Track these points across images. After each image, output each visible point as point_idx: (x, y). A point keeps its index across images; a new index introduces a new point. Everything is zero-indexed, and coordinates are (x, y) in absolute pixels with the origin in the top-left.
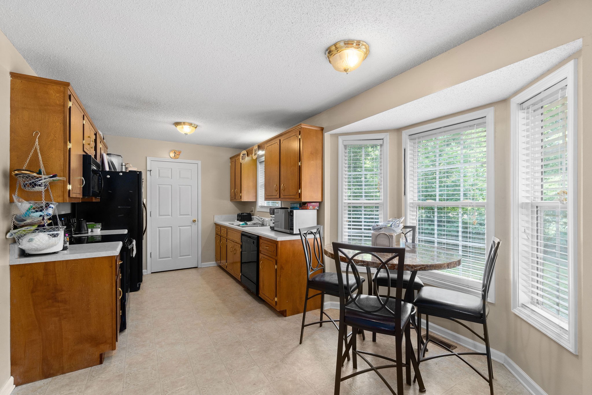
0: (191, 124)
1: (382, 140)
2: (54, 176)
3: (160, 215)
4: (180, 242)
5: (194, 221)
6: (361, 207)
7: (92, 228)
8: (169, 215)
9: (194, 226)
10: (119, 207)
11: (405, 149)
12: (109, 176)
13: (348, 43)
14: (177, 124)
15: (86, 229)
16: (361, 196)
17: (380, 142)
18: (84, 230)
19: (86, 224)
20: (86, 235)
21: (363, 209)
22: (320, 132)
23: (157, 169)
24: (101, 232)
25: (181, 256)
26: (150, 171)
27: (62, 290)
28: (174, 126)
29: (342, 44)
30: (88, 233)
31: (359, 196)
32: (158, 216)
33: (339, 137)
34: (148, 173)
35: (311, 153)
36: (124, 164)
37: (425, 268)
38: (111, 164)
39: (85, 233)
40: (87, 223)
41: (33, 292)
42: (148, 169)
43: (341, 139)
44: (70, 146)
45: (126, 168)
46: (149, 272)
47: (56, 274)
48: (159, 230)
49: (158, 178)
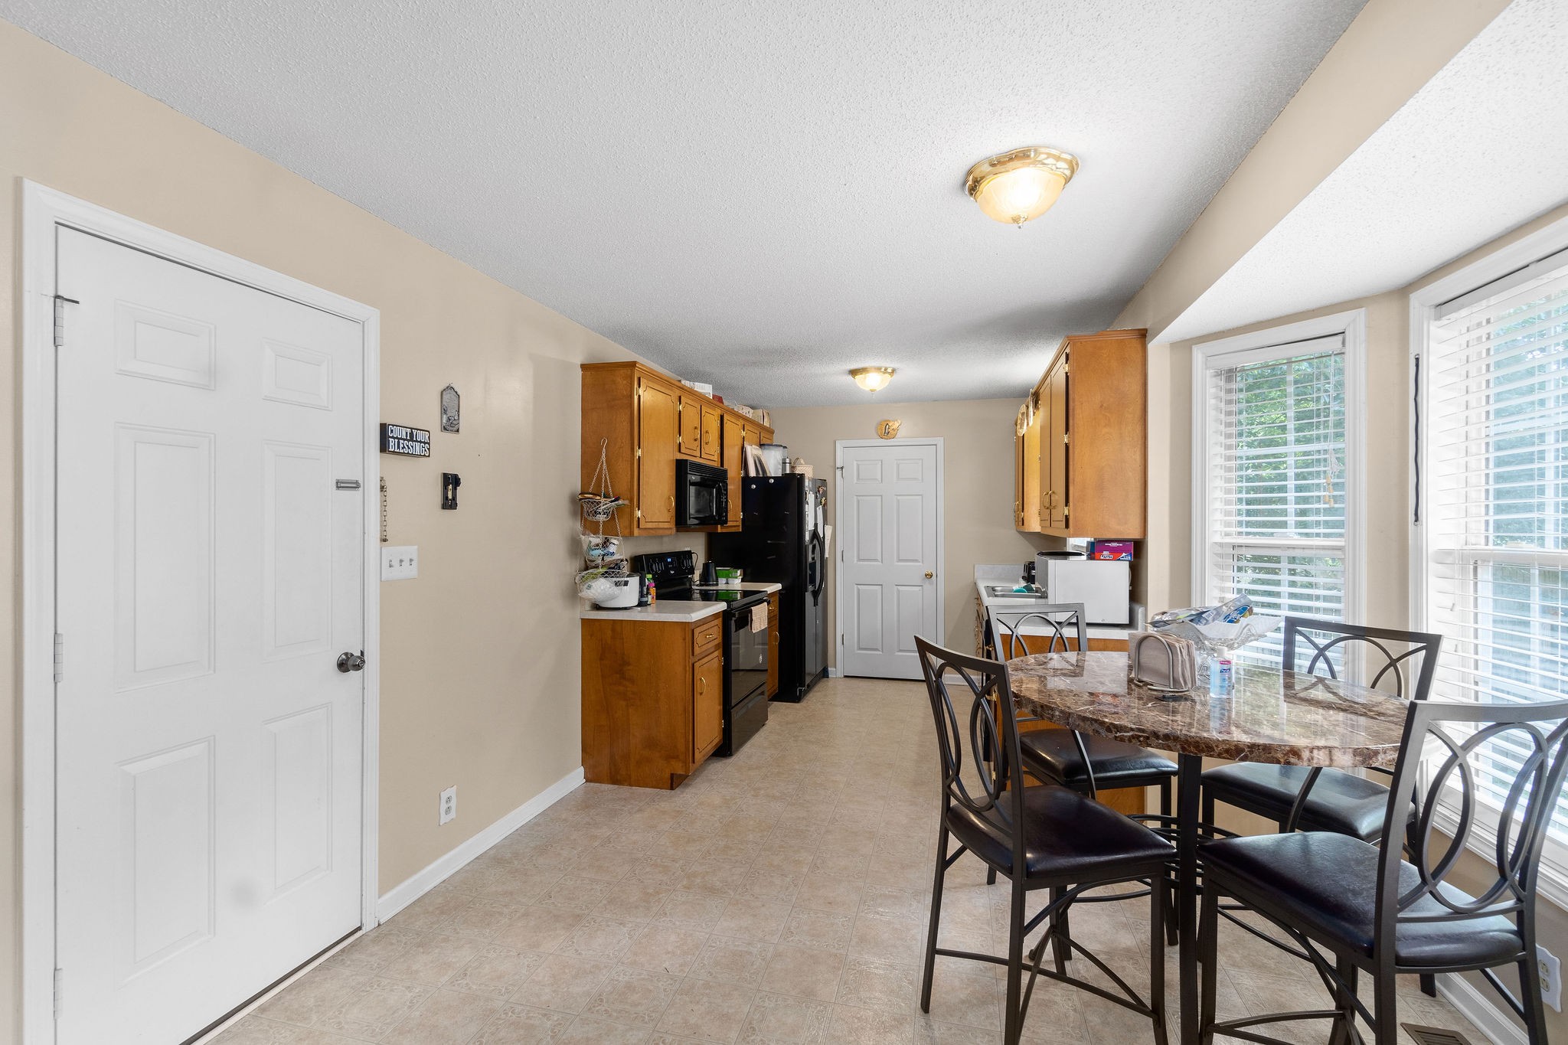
0: (879, 369)
1: (1340, 337)
2: (617, 499)
3: (859, 560)
4: (899, 621)
5: (929, 576)
6: (1277, 560)
7: (727, 577)
8: (876, 560)
9: (928, 587)
10: (769, 542)
11: (1417, 360)
12: (754, 486)
13: (1000, 163)
14: (854, 373)
15: (715, 578)
16: (1284, 525)
17: (1334, 344)
18: (711, 580)
19: (715, 570)
20: (714, 588)
21: (1284, 565)
22: (1136, 344)
23: (855, 463)
24: (742, 586)
25: (901, 651)
26: (842, 468)
27: (629, 664)
28: (850, 377)
29: (986, 168)
30: (717, 585)
31: (1274, 525)
32: (856, 560)
33: (1195, 348)
34: (838, 472)
35: (1102, 406)
36: (788, 461)
37: (1148, 738)
38: (760, 464)
39: (713, 585)
40: (718, 568)
41: (601, 659)
42: (839, 465)
43: (1198, 354)
44: (639, 453)
45: (792, 468)
46: (840, 674)
47: (623, 639)
48: (859, 590)
49: (855, 481)
